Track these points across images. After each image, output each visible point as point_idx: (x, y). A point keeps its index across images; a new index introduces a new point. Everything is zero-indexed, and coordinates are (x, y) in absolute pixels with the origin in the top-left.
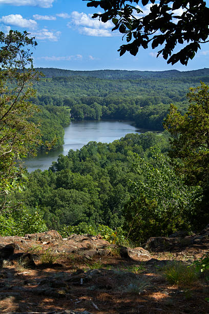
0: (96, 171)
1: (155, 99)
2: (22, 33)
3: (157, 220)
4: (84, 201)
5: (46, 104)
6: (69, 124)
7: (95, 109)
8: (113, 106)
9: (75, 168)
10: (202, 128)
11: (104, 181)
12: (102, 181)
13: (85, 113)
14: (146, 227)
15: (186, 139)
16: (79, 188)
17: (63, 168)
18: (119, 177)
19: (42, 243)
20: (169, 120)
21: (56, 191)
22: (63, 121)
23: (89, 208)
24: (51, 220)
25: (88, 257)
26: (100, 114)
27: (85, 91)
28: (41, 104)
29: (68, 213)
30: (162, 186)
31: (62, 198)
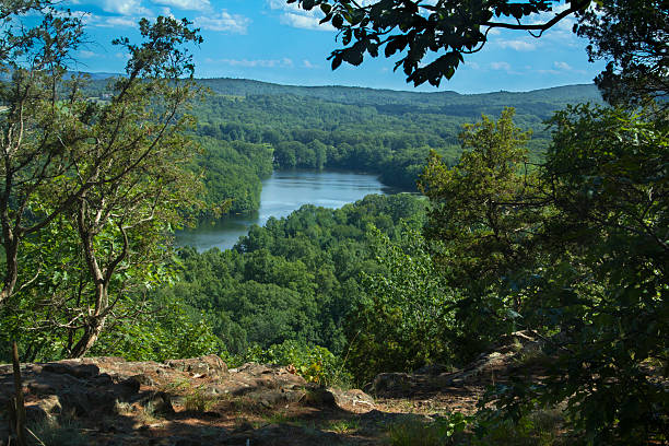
0: (313, 255)
1: (417, 138)
2: (179, 22)
3: (400, 342)
4: (289, 305)
5: (233, 138)
6: (271, 174)
7: (316, 151)
8: (346, 147)
9: (277, 249)
10: (480, 192)
11: (324, 273)
12: (321, 272)
13: (297, 156)
14: (380, 354)
15: (454, 210)
16: (282, 281)
17: (257, 247)
18: (350, 267)
19: (192, 375)
20: (427, 176)
21: (244, 285)
22: (261, 168)
23: (298, 317)
24: (233, 334)
25: (265, 402)
26: (324, 159)
27: (300, 121)
28: (226, 139)
29: (261, 323)
30: (415, 285)
31: (253, 298)
